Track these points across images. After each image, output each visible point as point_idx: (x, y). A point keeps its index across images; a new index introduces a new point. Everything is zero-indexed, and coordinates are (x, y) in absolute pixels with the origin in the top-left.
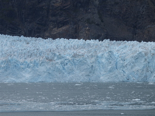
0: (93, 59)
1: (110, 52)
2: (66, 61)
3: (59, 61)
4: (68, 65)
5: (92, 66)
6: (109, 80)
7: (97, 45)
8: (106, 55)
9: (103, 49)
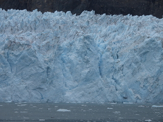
1: (87, 38)
5: (48, 68)
6: (83, 99)
8: (78, 45)
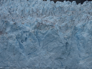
0: (69, 33)
2: (25, 35)
3: (14, 34)
4: (29, 41)
5: (67, 43)
7: (73, 10)
8: (89, 26)
9: (84, 16)
